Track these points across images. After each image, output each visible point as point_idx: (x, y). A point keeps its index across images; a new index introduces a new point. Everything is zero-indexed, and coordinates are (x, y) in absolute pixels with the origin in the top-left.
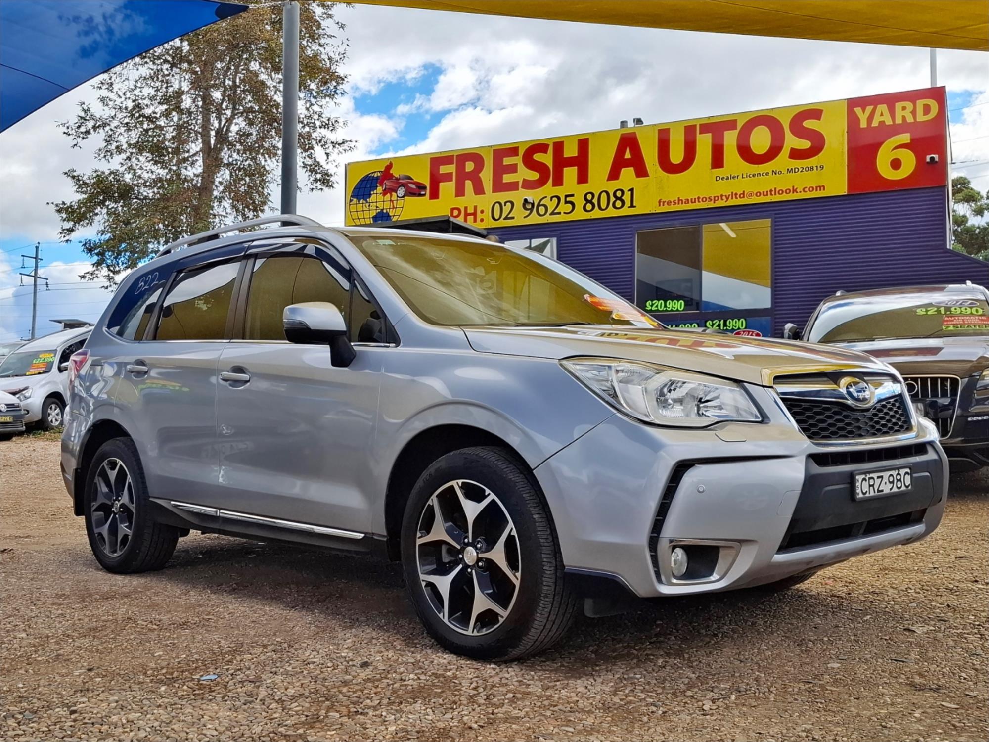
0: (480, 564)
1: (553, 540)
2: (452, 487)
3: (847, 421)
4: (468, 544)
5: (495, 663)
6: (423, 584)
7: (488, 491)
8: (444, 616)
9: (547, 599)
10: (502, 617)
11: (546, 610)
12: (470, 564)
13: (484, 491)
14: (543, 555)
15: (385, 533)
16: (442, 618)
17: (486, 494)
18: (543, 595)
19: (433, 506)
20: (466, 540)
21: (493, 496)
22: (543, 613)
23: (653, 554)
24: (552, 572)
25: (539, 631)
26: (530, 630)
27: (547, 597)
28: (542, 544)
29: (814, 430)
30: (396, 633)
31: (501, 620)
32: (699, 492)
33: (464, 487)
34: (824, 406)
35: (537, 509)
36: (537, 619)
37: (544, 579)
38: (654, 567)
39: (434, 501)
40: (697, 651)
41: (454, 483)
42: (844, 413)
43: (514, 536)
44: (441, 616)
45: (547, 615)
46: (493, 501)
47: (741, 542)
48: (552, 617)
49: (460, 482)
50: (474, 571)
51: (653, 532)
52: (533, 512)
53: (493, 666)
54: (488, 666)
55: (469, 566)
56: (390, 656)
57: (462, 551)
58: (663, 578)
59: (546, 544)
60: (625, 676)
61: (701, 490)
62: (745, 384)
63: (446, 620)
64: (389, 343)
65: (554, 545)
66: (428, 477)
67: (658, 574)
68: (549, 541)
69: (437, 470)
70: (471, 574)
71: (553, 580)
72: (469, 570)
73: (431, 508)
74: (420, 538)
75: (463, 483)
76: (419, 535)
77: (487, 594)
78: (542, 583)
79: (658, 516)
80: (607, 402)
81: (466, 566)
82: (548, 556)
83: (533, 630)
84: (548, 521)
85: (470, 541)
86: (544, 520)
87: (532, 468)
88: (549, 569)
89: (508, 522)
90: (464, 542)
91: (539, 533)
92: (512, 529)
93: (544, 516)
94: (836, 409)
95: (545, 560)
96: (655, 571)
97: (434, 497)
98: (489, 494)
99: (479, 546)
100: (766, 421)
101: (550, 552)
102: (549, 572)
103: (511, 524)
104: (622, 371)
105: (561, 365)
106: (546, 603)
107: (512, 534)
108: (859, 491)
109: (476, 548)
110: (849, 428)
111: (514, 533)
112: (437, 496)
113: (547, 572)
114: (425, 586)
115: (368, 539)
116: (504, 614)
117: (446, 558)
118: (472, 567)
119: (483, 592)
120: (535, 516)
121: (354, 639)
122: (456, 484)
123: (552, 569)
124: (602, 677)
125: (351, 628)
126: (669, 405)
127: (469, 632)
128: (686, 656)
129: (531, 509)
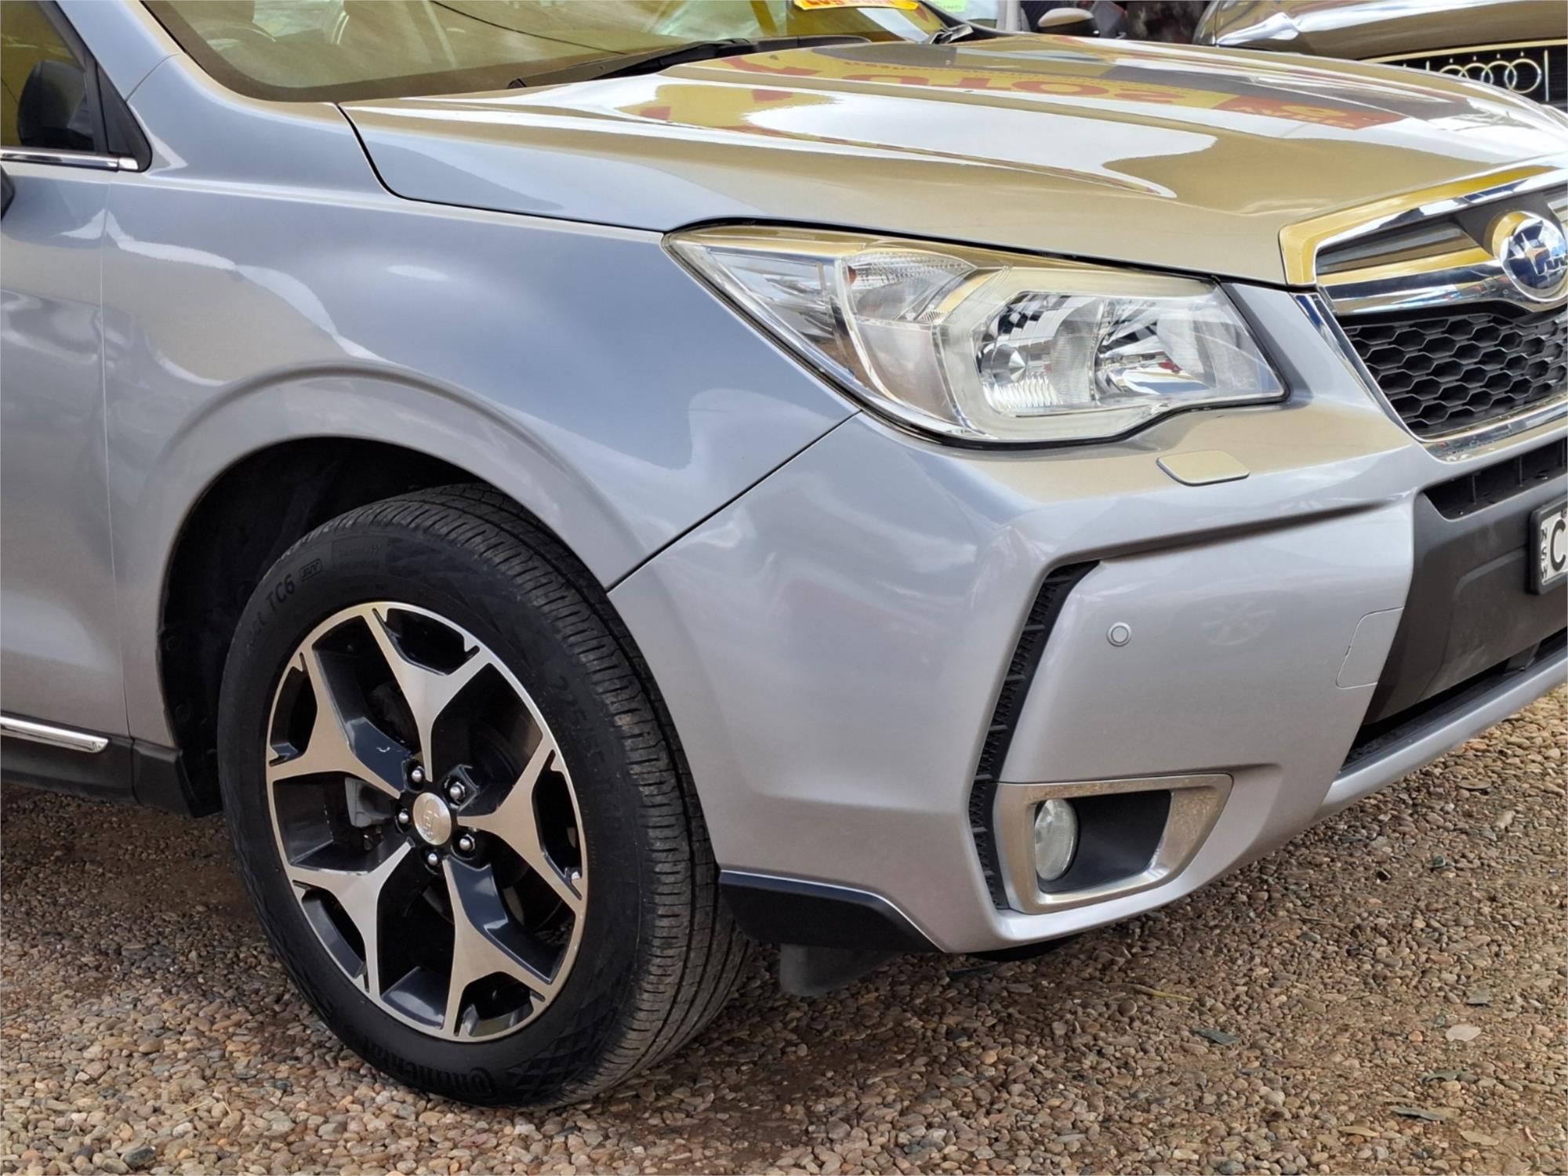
0: (464, 843)
1: (679, 785)
2: (359, 623)
3: (1511, 353)
4: (422, 786)
5: (529, 1118)
6: (299, 893)
7: (470, 641)
8: (368, 983)
9: (671, 952)
10: (541, 998)
11: (669, 980)
12: (434, 842)
13: (460, 639)
14: (651, 833)
15: (168, 740)
16: (362, 987)
17: (467, 648)
18: (657, 942)
19: (305, 673)
20: (416, 775)
21: (486, 657)
22: (662, 988)
23: (982, 829)
24: (679, 877)
25: (650, 1036)
26: (623, 1035)
27: (670, 946)
28: (648, 802)
29: (1427, 400)
30: (232, 1002)
31: (538, 1007)
32: (1115, 644)
33: (397, 622)
34: (1452, 319)
35: (624, 695)
36: (645, 1006)
37: (657, 899)
38: (984, 866)
39: (306, 657)
40: (1084, 1006)
41: (364, 610)
42: (1505, 330)
43: (559, 775)
44: (358, 982)
45: (671, 992)
46: (489, 669)
47: (1233, 772)
48: (687, 992)
49: (384, 607)
50: (446, 864)
51: (981, 769)
52: (613, 709)
53: (523, 1128)
54: (508, 1130)
55: (430, 848)
56: (217, 1111)
57: (407, 803)
58: (1010, 892)
59: (659, 799)
60: (903, 1138)
61: (1119, 637)
62: (1237, 286)
63: (374, 994)
64: (118, 155)
65: (682, 796)
66: (282, 591)
67: (996, 885)
68: (665, 788)
69: (308, 573)
70: (438, 868)
71: (686, 897)
72: (433, 858)
73: (301, 684)
74: (274, 762)
75: (391, 612)
76: (271, 754)
77: (492, 931)
78: (654, 911)
79: (995, 722)
80: (827, 378)
81: (422, 849)
82: (668, 833)
83: (632, 1035)
84: (661, 726)
85: (429, 778)
86: (647, 728)
87: (605, 584)
88: (670, 871)
89: (540, 736)
90: (410, 779)
91: (636, 769)
92: (552, 755)
93: (649, 715)
94: (1480, 322)
95: (658, 845)
96: (988, 879)
97: (306, 647)
98: (475, 650)
99: (455, 791)
100: (1296, 395)
101: (672, 820)
102: (671, 879)
103: (548, 742)
104: (867, 271)
105: (673, 252)
106: (669, 961)
107: (554, 768)
108: (1545, 563)
109: (448, 799)
110: (1515, 375)
111: (560, 765)
112: (318, 646)
113: (664, 878)
114: (305, 899)
115: (120, 752)
116: (545, 989)
117: (360, 816)
118: (441, 851)
119: (477, 924)
120: (623, 721)
121: (109, 1041)
122: (373, 613)
123: (681, 867)
124: (838, 1147)
125: (96, 990)
126: (1014, 370)
127: (446, 1033)
128: (1059, 1029)
129: (609, 699)
